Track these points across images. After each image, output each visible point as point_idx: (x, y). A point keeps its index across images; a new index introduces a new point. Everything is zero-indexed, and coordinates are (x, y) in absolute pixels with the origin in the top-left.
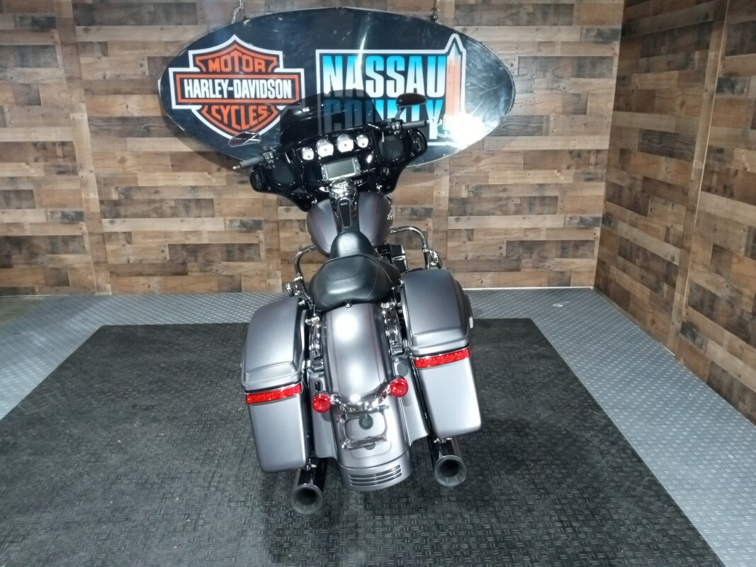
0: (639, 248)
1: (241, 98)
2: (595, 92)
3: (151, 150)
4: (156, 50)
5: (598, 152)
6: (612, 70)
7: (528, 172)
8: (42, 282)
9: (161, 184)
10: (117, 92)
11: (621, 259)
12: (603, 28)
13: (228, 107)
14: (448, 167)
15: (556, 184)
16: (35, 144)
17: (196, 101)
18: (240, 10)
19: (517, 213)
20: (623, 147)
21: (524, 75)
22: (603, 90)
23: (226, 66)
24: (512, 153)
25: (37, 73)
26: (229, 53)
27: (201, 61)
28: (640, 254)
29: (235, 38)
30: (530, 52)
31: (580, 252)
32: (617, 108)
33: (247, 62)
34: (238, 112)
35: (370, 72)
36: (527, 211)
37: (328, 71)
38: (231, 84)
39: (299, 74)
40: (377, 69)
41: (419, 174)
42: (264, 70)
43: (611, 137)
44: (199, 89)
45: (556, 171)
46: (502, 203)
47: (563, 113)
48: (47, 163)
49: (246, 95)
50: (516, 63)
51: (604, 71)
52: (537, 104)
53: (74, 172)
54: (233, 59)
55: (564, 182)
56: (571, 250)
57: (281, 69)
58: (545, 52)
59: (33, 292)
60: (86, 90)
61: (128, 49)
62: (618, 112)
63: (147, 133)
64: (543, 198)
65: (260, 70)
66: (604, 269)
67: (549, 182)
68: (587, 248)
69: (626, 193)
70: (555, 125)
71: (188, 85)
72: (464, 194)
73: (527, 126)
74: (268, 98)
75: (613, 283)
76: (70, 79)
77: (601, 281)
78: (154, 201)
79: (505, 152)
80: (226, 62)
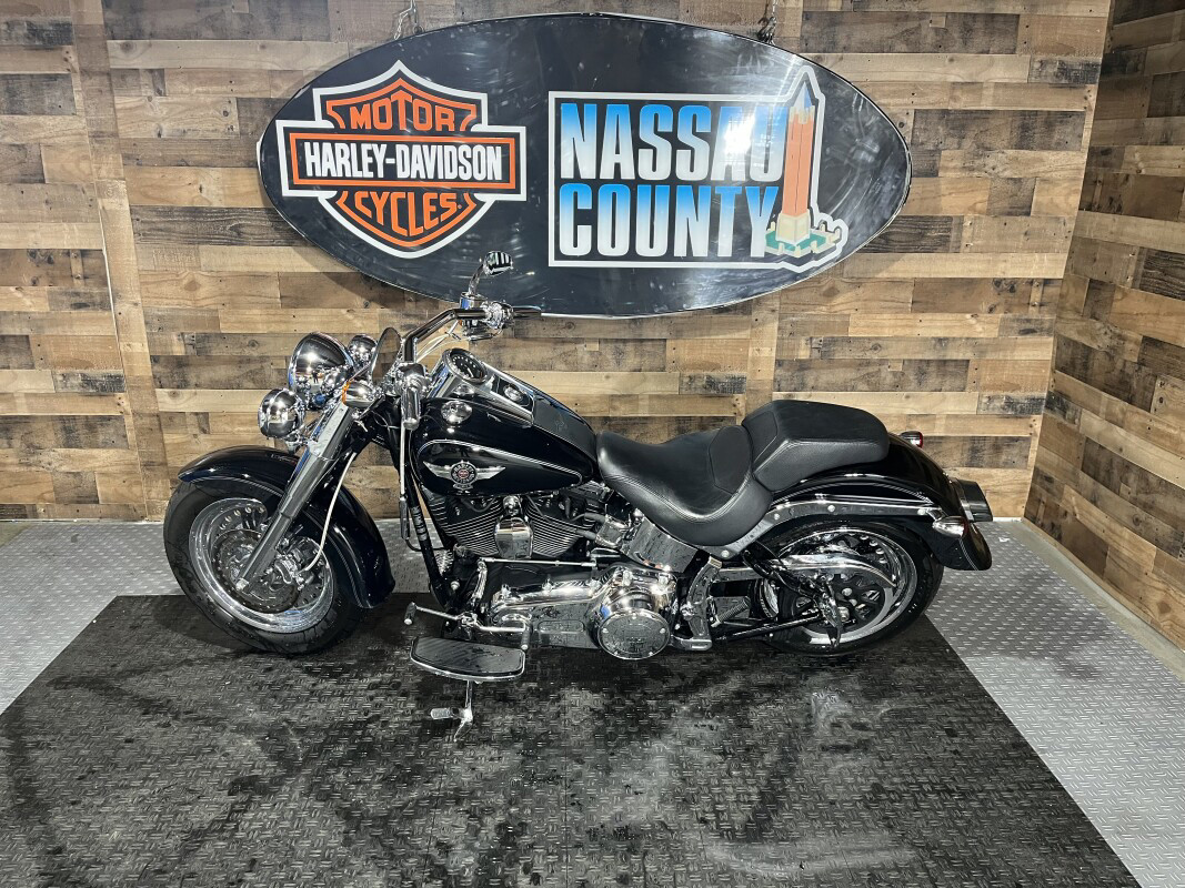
0: (1128, 466)
1: (409, 179)
2: (1049, 175)
3: (246, 269)
4: (253, 86)
5: (1047, 282)
6: (1080, 136)
7: (920, 316)
8: (53, 495)
9: (262, 329)
10: (183, 163)
11: (1086, 479)
12: (1068, 59)
13: (386, 194)
14: (777, 305)
15: (968, 338)
16: (33, 253)
17: (327, 182)
18: (409, 16)
19: (896, 387)
20: (1096, 277)
21: (922, 144)
22: (1062, 173)
23: (383, 119)
24: (895, 283)
25: (38, 125)
26: (388, 95)
27: (334, 108)
28: (1132, 478)
29: (399, 66)
30: (935, 101)
31: (1004, 457)
32: (1087, 206)
33: (422, 110)
34: (403, 204)
35: (647, 135)
36: (913, 385)
37: (570, 132)
38: (391, 153)
39: (516, 136)
40: (659, 130)
41: (724, 317)
42: (452, 128)
43: (1069, 258)
44: (331, 160)
45: (968, 316)
46: (871, 369)
47: (988, 213)
48: (55, 288)
49: (418, 172)
50: (909, 122)
51: (1068, 139)
52: (944, 195)
53: (104, 306)
54: (395, 105)
55: (982, 336)
56: (986, 456)
57: (484, 127)
58: (964, 102)
59: (35, 515)
60: (126, 157)
61: (201, 84)
62: (1089, 212)
63: (237, 237)
64: (945, 361)
65: (445, 127)
66: (1048, 490)
67: (954, 335)
68: (1015, 451)
69: (1099, 361)
70: (973, 234)
71: (312, 154)
72: (804, 354)
73: (922, 236)
74: (458, 179)
75: (1069, 519)
76: (97, 136)
77: (1042, 510)
78: (249, 360)
79: (881, 281)
80: (382, 110)
